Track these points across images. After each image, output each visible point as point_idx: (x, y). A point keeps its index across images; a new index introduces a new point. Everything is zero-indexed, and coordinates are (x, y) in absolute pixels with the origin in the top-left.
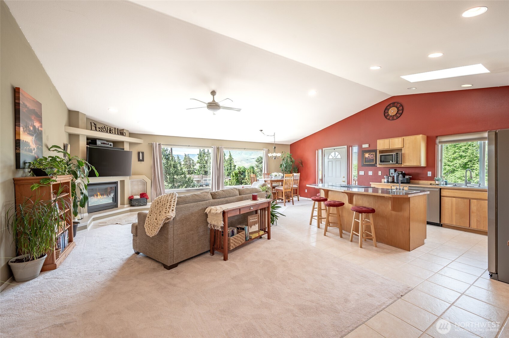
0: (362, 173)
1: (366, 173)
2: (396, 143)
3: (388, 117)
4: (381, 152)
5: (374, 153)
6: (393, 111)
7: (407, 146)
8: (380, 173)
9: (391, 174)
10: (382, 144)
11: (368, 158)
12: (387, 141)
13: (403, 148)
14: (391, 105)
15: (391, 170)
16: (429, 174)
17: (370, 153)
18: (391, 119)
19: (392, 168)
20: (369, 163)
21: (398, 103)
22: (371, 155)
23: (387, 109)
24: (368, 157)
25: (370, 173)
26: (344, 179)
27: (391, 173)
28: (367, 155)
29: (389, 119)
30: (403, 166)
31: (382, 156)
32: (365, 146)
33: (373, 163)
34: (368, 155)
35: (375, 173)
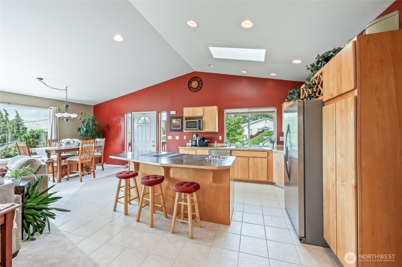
0: (170, 137)
1: (174, 138)
2: (198, 111)
3: (191, 89)
4: (187, 118)
5: (180, 120)
6: (195, 84)
7: (206, 114)
8: (185, 138)
10: (188, 112)
11: (175, 124)
12: (191, 109)
13: (203, 116)
14: (194, 79)
15: (193, 135)
16: (220, 138)
17: (177, 119)
18: (193, 90)
19: (194, 133)
20: (176, 129)
21: (199, 78)
22: (178, 121)
23: (190, 82)
24: (176, 122)
25: (177, 138)
26: (153, 144)
27: (193, 137)
28: (174, 121)
29: (192, 91)
30: (203, 132)
31: (188, 123)
32: (173, 113)
33: (179, 129)
34: (175, 121)
35: (181, 138)
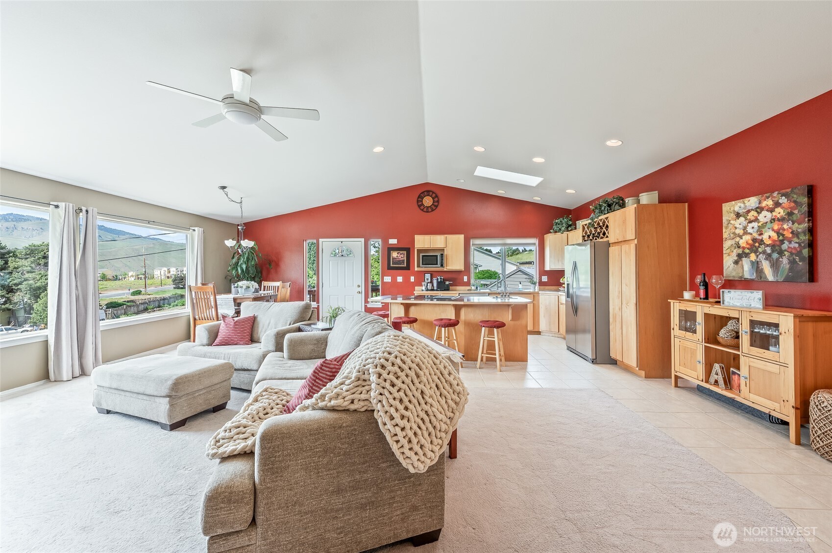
0: (388, 279)
1: (394, 279)
2: (436, 241)
3: (422, 207)
4: (419, 251)
5: (405, 252)
6: (428, 201)
7: (449, 246)
8: (412, 279)
9: (426, 280)
10: (422, 242)
11: (396, 258)
12: (427, 237)
13: (445, 249)
14: (426, 193)
15: (426, 274)
16: (465, 279)
17: (399, 252)
18: (425, 210)
19: (428, 272)
20: (398, 266)
21: (433, 193)
22: (401, 254)
23: (420, 198)
24: (397, 256)
25: (400, 279)
26: (359, 289)
27: (426, 278)
28: (395, 254)
29: (422, 210)
30: (445, 270)
31: (424, 257)
32: (393, 241)
34: (397, 255)
35: (406, 279)
